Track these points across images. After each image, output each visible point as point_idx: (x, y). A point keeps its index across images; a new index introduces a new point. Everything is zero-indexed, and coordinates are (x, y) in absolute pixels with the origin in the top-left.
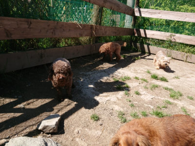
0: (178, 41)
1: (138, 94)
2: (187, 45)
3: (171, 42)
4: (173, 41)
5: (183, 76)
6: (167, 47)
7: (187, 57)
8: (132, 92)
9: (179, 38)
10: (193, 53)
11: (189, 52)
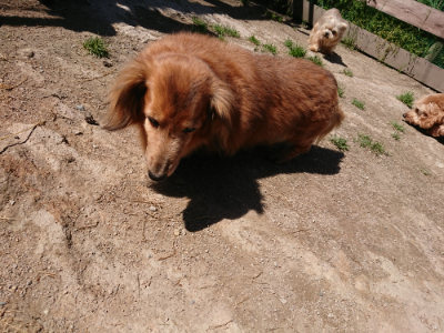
0: (380, 6)
2: (398, 22)
3: (365, 6)
4: (371, 4)
5: (363, 77)
6: (352, 19)
7: (387, 51)
10: (404, 44)
11: (396, 39)
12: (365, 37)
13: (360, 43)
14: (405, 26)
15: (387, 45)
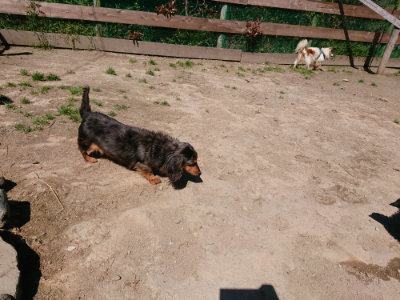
0: (48, 15)
1: (26, 102)
2: (66, 20)
3: (37, 17)
4: (40, 15)
5: (78, 68)
6: (35, 29)
7: (73, 41)
8: (17, 102)
9: (49, 9)
10: (79, 32)
11: (73, 31)
12: (52, 38)
13: (51, 42)
14: (73, 21)
15: (71, 38)
